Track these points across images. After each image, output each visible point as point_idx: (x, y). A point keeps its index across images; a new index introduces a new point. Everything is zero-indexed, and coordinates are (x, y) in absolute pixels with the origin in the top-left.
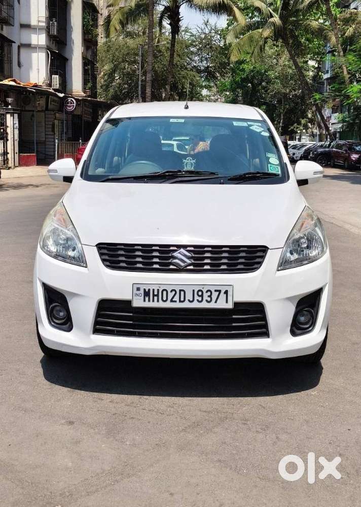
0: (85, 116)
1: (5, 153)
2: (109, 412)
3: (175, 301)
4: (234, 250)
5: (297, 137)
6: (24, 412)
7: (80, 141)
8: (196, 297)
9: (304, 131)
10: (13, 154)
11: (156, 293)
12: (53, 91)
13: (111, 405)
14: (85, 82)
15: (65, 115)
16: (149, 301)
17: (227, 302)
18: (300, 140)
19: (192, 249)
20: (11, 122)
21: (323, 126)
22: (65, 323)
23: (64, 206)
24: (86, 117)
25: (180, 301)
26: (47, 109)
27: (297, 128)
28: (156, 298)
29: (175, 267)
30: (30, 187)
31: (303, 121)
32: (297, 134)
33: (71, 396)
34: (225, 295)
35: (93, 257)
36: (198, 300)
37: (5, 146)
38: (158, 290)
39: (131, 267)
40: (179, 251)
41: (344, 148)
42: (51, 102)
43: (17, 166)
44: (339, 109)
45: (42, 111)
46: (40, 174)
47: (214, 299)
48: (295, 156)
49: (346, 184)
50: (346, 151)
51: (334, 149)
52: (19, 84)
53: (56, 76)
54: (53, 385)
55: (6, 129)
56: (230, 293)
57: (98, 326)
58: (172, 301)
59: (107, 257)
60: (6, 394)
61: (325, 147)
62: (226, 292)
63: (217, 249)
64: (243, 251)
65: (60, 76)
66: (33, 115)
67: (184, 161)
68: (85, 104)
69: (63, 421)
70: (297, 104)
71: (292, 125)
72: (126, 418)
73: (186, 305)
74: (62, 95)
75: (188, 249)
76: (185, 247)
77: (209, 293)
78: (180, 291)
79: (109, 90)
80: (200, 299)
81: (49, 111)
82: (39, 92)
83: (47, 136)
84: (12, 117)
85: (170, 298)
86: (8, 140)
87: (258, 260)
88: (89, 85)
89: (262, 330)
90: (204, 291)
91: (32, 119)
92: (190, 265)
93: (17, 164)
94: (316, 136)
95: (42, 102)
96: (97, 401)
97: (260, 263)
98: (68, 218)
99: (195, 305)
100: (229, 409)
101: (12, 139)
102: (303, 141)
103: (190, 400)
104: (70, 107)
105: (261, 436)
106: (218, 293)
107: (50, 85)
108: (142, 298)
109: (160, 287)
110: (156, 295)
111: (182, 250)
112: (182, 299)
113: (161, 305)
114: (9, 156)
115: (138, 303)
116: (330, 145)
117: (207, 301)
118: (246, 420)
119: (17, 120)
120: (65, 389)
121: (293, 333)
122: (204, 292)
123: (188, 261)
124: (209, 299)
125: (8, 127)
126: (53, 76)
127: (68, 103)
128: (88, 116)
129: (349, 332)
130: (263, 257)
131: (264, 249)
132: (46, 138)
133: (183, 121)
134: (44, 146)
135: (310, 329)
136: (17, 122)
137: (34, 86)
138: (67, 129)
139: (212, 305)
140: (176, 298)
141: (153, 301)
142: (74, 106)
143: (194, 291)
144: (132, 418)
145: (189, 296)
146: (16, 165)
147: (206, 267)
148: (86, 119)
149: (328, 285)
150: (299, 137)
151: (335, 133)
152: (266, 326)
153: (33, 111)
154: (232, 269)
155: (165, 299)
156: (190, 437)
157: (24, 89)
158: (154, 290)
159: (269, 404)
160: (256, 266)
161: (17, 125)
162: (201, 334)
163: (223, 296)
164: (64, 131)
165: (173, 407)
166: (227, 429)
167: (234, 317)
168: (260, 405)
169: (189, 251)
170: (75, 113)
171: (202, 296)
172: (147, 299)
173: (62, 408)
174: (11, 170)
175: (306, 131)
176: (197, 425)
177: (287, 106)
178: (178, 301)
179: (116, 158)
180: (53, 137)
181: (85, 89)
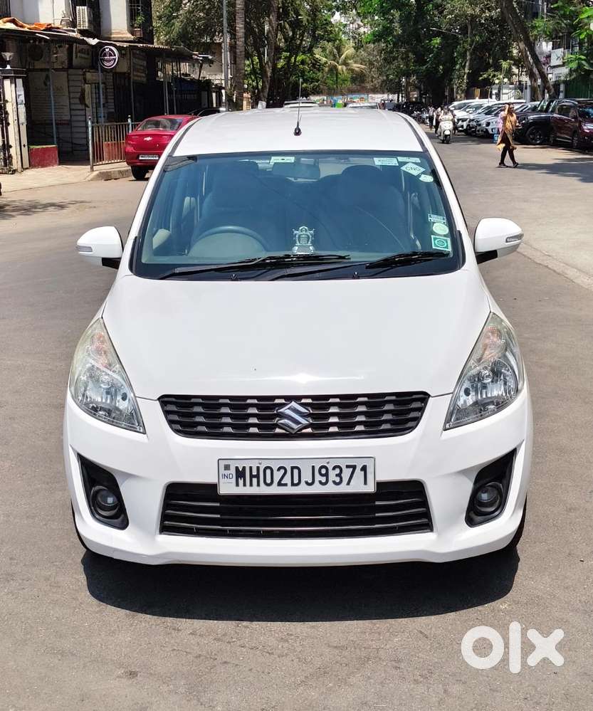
0: (135, 73)
1: (6, 147)
2: (190, 653)
3: (286, 485)
4: (376, 400)
5: (494, 92)
6: (60, 657)
7: (129, 121)
8: (318, 478)
9: (506, 80)
10: (19, 148)
11: (255, 473)
12: (79, 36)
13: (193, 640)
14: (132, 15)
15: (100, 74)
16: (245, 485)
17: (365, 483)
18: (498, 96)
19: (309, 401)
20: (13, 92)
21: (537, 72)
22: (117, 516)
23: (105, 326)
24: (138, 76)
25: (293, 484)
26: (71, 66)
27: (494, 76)
28: (255, 480)
29: (284, 431)
30: (51, 209)
31: (505, 65)
32: (494, 86)
33: (131, 625)
34: (363, 472)
35: (154, 416)
36: (320, 482)
37: (5, 136)
38: (258, 468)
39: (215, 432)
40: (290, 405)
41: (572, 113)
42: (76, 53)
43: (27, 168)
44: (564, 41)
45: (63, 69)
46: (66, 180)
47: (345, 479)
48: (489, 128)
49: (572, 182)
50: (575, 118)
51: (555, 115)
52: (22, 26)
53: (83, 7)
54: (103, 605)
55: (5, 105)
56: (369, 470)
57: (167, 522)
58: (280, 484)
59: (176, 418)
60: (32, 624)
61: (541, 111)
62: (364, 469)
63: (348, 401)
64: (389, 402)
65: (88, 7)
66: (47, 77)
67: (296, 232)
68: (134, 54)
69: (121, 672)
70: (493, 33)
71: (486, 70)
72: (215, 662)
73: (303, 489)
74: (93, 42)
75: (303, 401)
76: (297, 398)
77: (337, 471)
78: (293, 468)
79: (174, 24)
80: (324, 480)
81: (73, 68)
82: (55, 39)
83: (73, 112)
84: (13, 85)
85: (276, 480)
86: (8, 124)
87: (413, 415)
88: (140, 19)
89: (421, 520)
91: (45, 84)
92: (306, 427)
93: (26, 164)
94: (526, 88)
95: (62, 54)
96: (171, 633)
97: (417, 420)
98: (112, 350)
99: (317, 489)
100: (372, 640)
101: (16, 122)
102: (505, 99)
103: (313, 627)
104: (109, 61)
105: (421, 689)
106: (351, 469)
107: (73, 24)
108: (234, 480)
109: (260, 464)
110: (255, 476)
111: (294, 404)
112: (296, 481)
113: (264, 490)
114: (13, 151)
115: (228, 488)
116: (549, 106)
117: (334, 482)
118: (399, 661)
119: (22, 89)
120: (122, 613)
121: (471, 522)
122: (330, 469)
123: (304, 422)
124: (338, 480)
125: (7, 101)
126: (78, 7)
127: (105, 55)
128: (139, 74)
129: (563, 486)
130: (422, 410)
131: (423, 397)
132: (71, 116)
133: (291, 159)
134: (69, 130)
135: (497, 513)
136: (23, 93)
137: (47, 29)
138: (106, 98)
139: (343, 489)
140: (287, 480)
141: (251, 485)
142: (115, 59)
143: (313, 467)
144: (225, 662)
145: (307, 476)
146: (25, 167)
147: (332, 429)
148: (136, 78)
149: (524, 442)
150: (496, 91)
151: (557, 85)
152: (427, 515)
153: (48, 70)
154: (373, 430)
155: (268, 481)
156: (314, 694)
157: (31, 34)
158: (251, 468)
159: (433, 629)
160: (410, 424)
161: (22, 98)
162: (327, 531)
163: (359, 474)
164: (102, 103)
165: (287, 641)
166: (369, 678)
167: (377, 503)
168: (421, 632)
169: (303, 405)
170: (118, 70)
171: (326, 475)
172: (241, 482)
173: (118, 648)
174: (16, 176)
175: (509, 79)
176: (323, 672)
177: (477, 38)
178: (289, 483)
179: (187, 199)
180: (83, 113)
181: (132, 26)
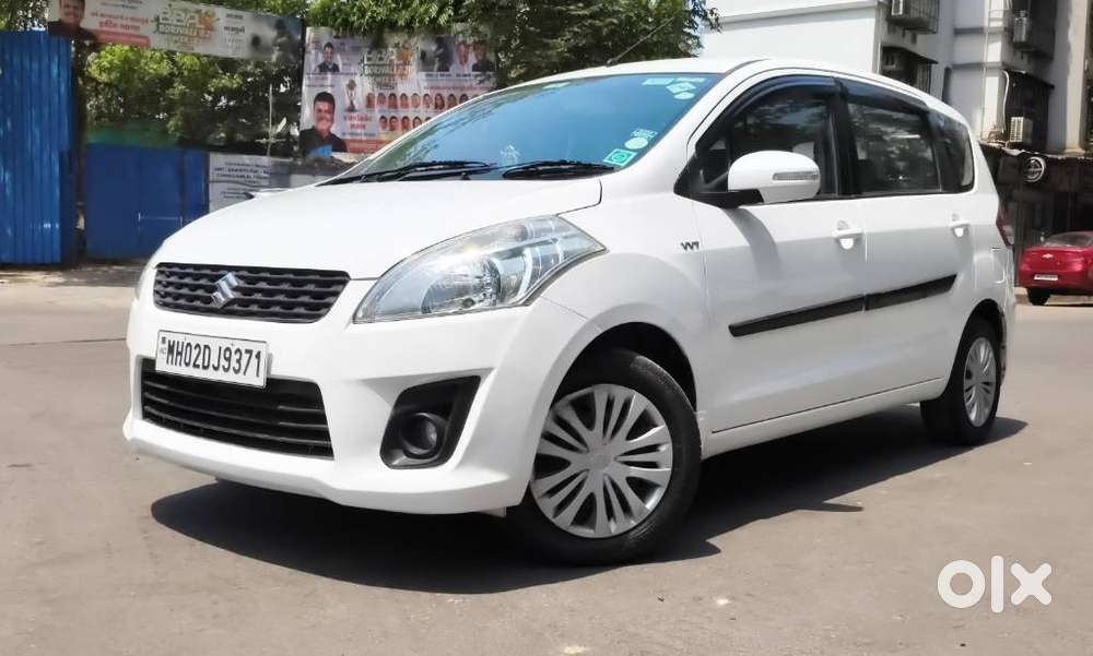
40: (226, 277)
90: (233, 350)
111: (230, 275)
123: (231, 295)
142: (1040, 171)
